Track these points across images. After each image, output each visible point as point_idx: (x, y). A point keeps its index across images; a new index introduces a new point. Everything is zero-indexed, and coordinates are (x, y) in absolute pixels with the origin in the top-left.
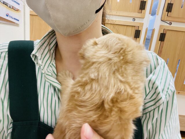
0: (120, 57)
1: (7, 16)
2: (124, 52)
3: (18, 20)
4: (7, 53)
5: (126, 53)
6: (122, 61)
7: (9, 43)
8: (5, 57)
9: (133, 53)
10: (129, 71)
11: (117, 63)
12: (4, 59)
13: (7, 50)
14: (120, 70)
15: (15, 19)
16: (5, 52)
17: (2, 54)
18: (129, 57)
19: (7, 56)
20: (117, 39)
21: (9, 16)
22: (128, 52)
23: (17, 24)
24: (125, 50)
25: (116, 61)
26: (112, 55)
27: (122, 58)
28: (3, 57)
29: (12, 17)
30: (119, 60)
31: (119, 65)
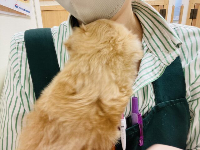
0: (109, 48)
1: (17, 7)
2: (114, 41)
3: (29, 12)
4: (24, 43)
5: (117, 43)
6: (112, 53)
7: (24, 32)
8: (23, 48)
9: (123, 43)
10: (118, 66)
11: (106, 55)
12: (23, 50)
13: (23, 40)
14: (110, 64)
15: (25, 10)
16: (22, 43)
17: (19, 45)
18: (120, 48)
19: (24, 46)
20: (108, 25)
21: (18, 8)
22: (119, 42)
23: (28, 16)
24: (116, 39)
25: (105, 53)
26: (101, 45)
27: (112, 49)
28: (21, 48)
29: (21, 9)
30: (108, 52)
31: (109, 57)
